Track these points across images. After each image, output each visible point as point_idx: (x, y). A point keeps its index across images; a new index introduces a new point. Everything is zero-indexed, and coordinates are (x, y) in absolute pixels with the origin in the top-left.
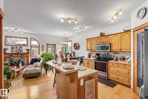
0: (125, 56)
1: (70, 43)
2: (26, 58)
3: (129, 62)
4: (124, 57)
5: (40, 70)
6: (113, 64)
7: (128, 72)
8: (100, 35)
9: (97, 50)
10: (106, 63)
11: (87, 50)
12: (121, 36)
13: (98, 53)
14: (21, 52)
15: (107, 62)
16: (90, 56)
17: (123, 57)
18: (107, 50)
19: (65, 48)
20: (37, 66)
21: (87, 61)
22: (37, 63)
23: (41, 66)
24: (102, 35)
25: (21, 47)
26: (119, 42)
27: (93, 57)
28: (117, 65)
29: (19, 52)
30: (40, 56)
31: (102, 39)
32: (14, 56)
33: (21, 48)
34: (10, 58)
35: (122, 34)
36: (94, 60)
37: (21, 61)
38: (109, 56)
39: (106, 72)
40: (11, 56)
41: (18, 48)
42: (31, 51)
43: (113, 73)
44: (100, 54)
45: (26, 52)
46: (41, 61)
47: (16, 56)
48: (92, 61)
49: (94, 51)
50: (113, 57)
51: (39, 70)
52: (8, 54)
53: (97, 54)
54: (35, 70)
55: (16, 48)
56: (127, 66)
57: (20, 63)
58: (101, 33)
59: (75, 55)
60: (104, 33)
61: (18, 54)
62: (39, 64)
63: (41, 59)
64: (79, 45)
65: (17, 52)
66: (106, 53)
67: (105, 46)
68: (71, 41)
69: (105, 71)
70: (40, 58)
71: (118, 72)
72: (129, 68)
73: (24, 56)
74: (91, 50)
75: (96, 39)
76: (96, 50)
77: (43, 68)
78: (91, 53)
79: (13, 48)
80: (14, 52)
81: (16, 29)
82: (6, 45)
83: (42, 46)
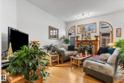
2: (94, 46)
5: (113, 72)
14: (89, 40)
20: (106, 60)
22: (108, 54)
23: (114, 62)
25: (89, 34)
29: (87, 39)
30: (114, 44)
32: (83, 43)
33: (89, 36)
34: (80, 44)
37: (87, 48)
40: (81, 43)
41: (87, 35)
42: (100, 38)
45: (94, 39)
46: (116, 53)
47: (85, 43)
51: (110, 71)
52: (79, 41)
54: (101, 67)
55: (86, 35)
57: (86, 51)
61: (86, 41)
62: (111, 57)
63: (114, 49)
65: (86, 39)
70: (114, 47)
73: (92, 44)
77: (119, 67)
79: (83, 36)
80: (84, 39)
81: (83, 15)
82: (78, 34)
83: (117, 29)
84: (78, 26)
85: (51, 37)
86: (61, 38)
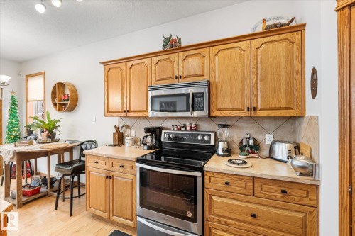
0: (259, 138)
1: (39, 81)
3: (303, 167)
4: (255, 140)
6: (227, 184)
7: (304, 220)
8: (164, 46)
9: (150, 113)
10: (195, 177)
11: (109, 112)
12: (254, 49)
13: (156, 124)
15: (201, 169)
16: (120, 139)
17: (251, 142)
18: (195, 114)
19: (14, 104)
21: (103, 165)
24: (172, 46)
26: (244, 78)
27: (135, 142)
28: (250, 185)
31: (172, 62)
35: (256, 42)
36: (139, 160)
38: (199, 138)
39: (194, 220)
43: (226, 223)
44: (161, 129)
48: (127, 166)
49: (139, 117)
50: (216, 140)
53: (151, 131)
56: (298, 194)
58: (168, 40)
59: (57, 137)
60: (179, 40)
64: (74, 91)
66: (185, 126)
67: (187, 95)
68: (43, 73)
69: (189, 214)
71: (250, 219)
72: (306, 201)
74: (124, 114)
75: (147, 61)
76: (145, 114)
78: (127, 126)
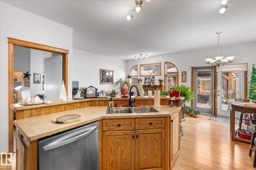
14: (153, 84)
25: (153, 77)
32: (146, 89)
33: (153, 79)
41: (151, 78)
42: (165, 83)
45: (158, 84)
47: (148, 89)
55: (149, 78)
61: (149, 86)
65: (149, 84)
79: (146, 79)
80: (147, 84)
81: (141, 55)
82: (141, 76)
83: (183, 72)
84: (141, 65)
85: (102, 82)
86: (117, 83)
